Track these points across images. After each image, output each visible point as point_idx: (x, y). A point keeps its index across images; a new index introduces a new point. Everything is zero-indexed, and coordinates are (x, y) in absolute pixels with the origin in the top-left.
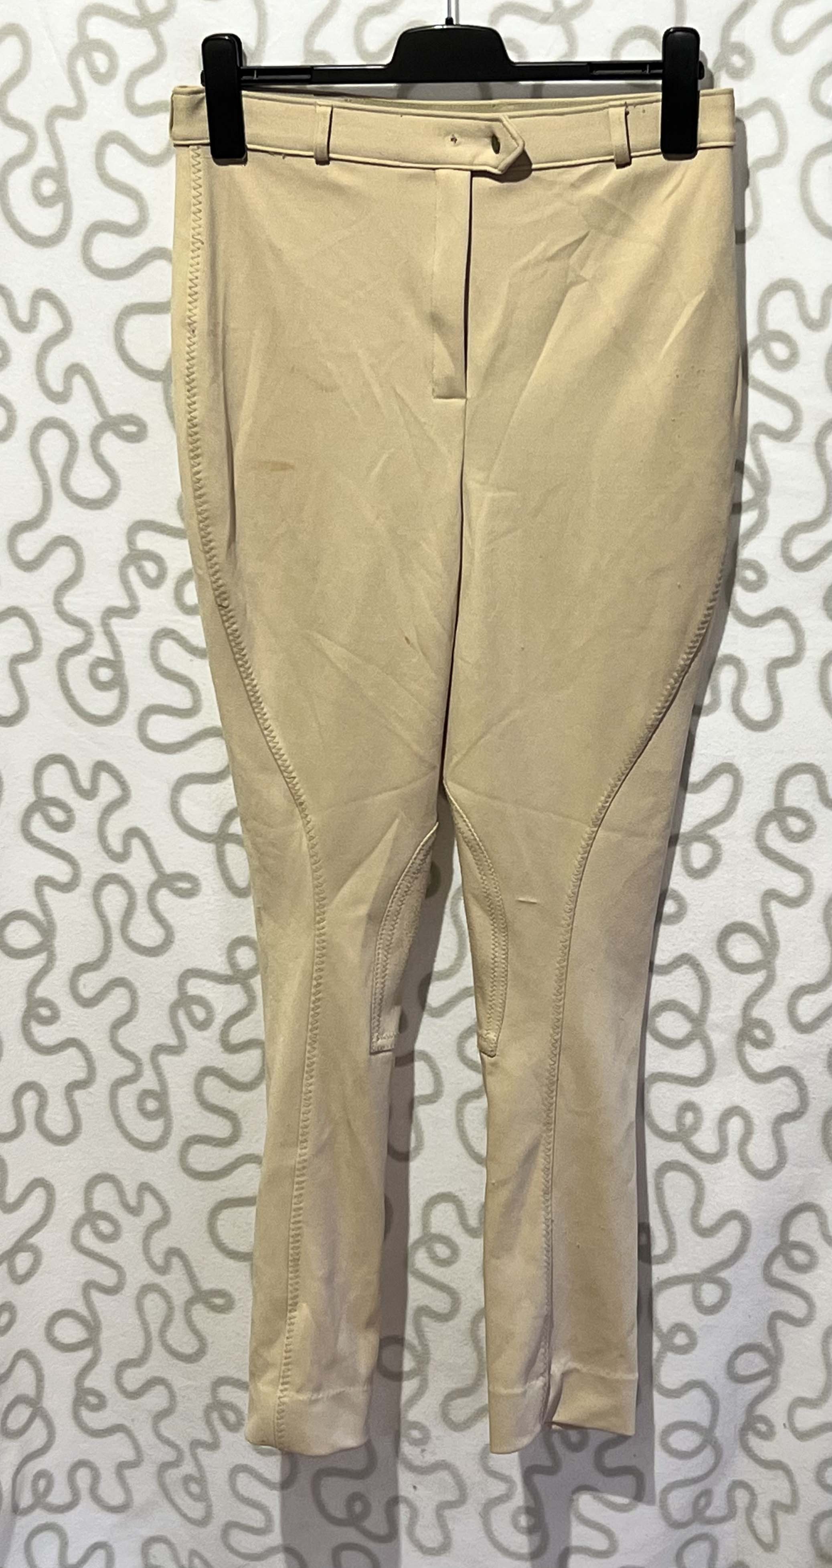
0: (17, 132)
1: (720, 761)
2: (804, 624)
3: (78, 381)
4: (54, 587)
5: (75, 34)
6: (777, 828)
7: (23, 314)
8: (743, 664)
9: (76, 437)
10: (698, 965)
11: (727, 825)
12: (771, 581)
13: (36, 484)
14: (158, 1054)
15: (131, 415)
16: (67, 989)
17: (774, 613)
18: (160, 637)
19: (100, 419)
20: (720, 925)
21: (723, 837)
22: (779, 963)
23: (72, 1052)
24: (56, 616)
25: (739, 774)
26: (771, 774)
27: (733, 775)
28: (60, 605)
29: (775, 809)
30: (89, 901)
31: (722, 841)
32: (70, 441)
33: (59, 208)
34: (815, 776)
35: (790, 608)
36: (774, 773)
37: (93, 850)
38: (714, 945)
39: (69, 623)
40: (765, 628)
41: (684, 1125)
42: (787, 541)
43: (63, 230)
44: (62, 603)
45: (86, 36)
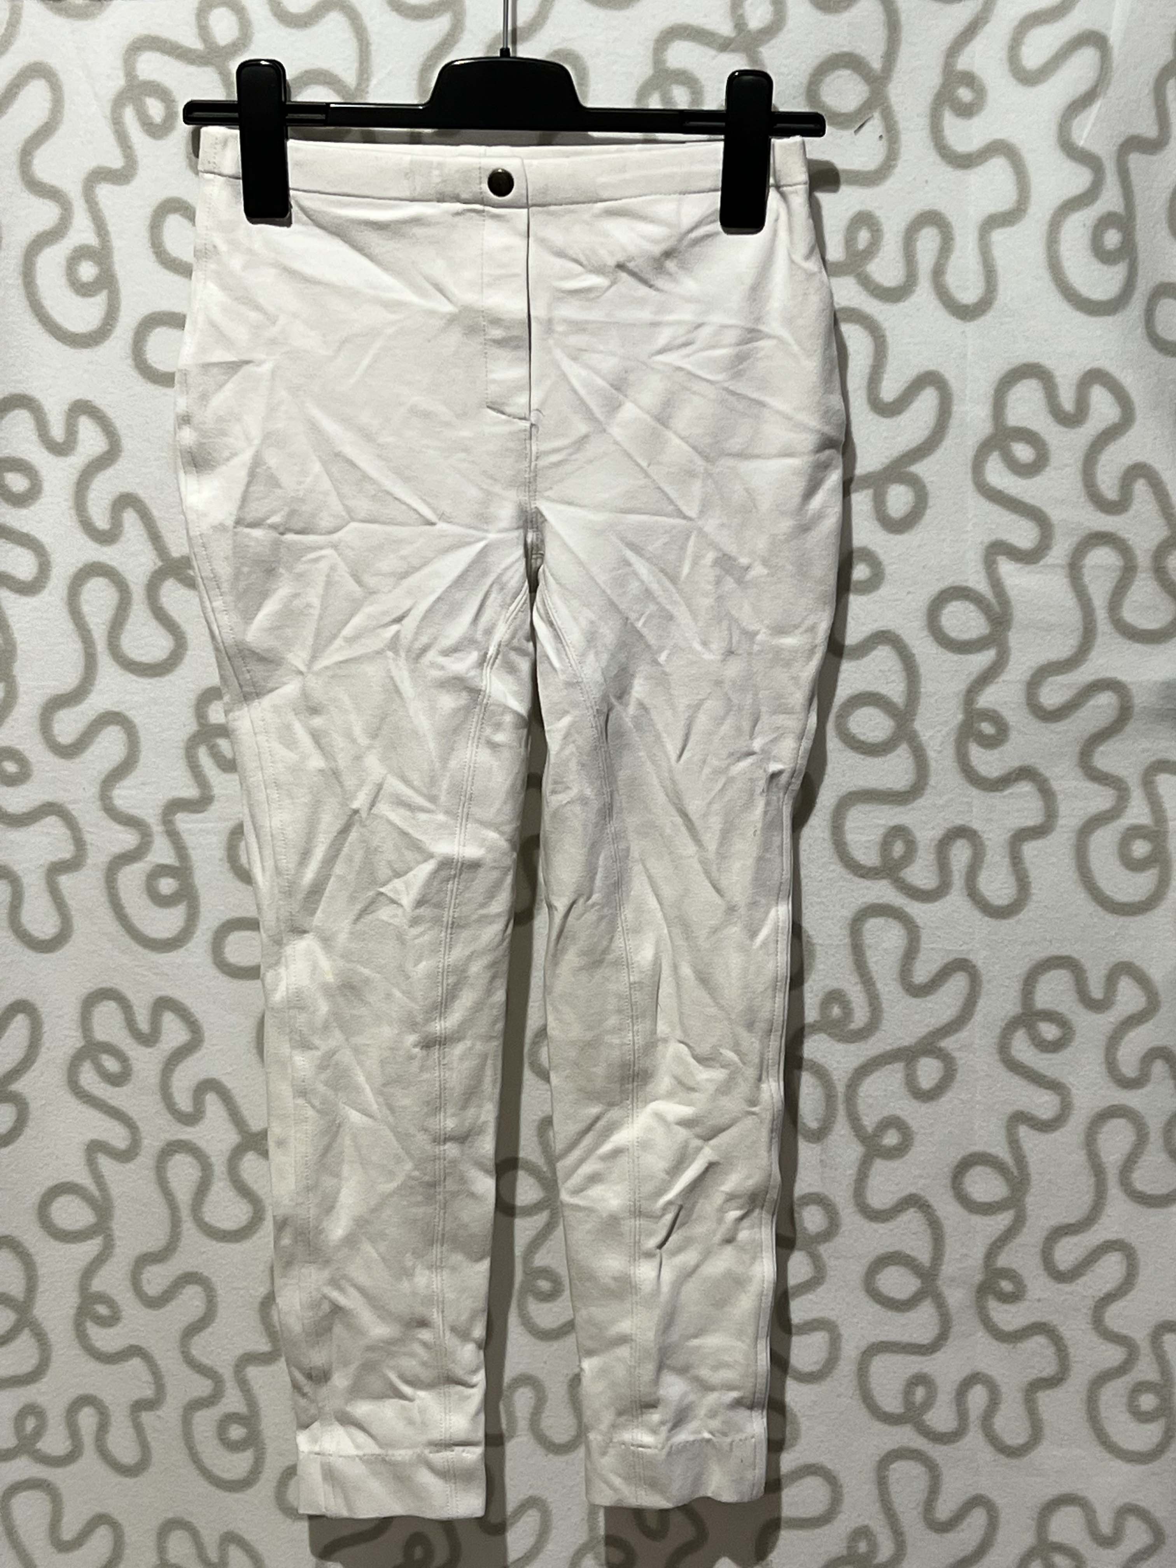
0: (47, 201)
1: (951, 956)
2: (1055, 785)
3: (130, 517)
4: (101, 778)
5: (121, 74)
6: (1026, 1038)
7: (57, 432)
8: (979, 837)
9: (127, 586)
10: (929, 1206)
11: (963, 1035)
12: (1013, 735)
13: (73, 648)
14: (246, 1365)
16: (128, 1282)
17: (1018, 774)
18: (239, 835)
19: (160, 564)
20: (955, 1156)
21: (959, 1049)
22: (1029, 1200)
23: (136, 1362)
24: (102, 814)
25: (976, 971)
26: (1018, 972)
27: (968, 973)
28: (108, 801)
29: (1022, 1013)
30: (151, 1174)
31: (956, 1054)
32: (120, 592)
33: (102, 297)
34: (1073, 971)
35: (1037, 766)
36: (1021, 968)
37: (155, 1110)
38: (948, 1182)
39: (121, 823)
40: (1006, 793)
41: (914, 1404)
42: (1034, 683)
43: (108, 324)
44: (110, 798)
45: (136, 77)
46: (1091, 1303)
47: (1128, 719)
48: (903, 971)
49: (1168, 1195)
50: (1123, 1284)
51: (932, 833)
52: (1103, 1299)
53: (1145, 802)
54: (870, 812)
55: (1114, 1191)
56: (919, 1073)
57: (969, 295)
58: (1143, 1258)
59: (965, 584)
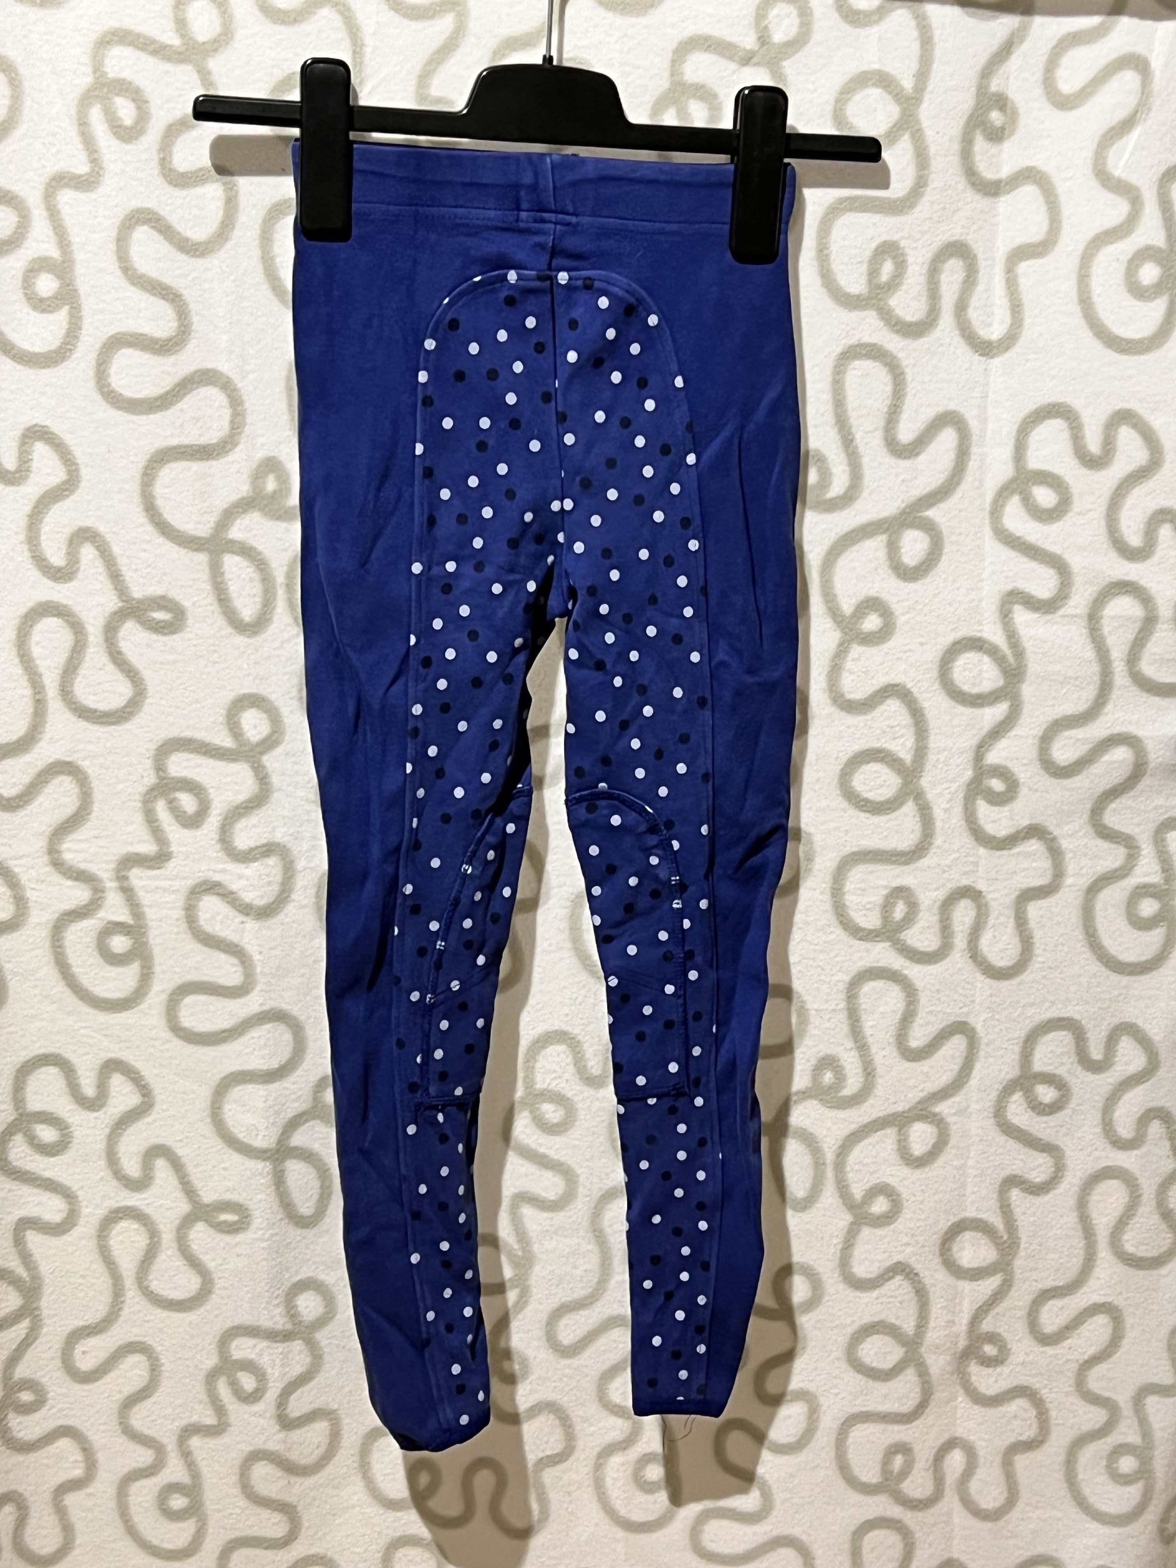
1: (952, 1019)
2: (1065, 844)
3: (88, 553)
4: (49, 831)
5: (88, 70)
6: (1022, 1101)
7: (10, 461)
8: (984, 897)
9: (83, 628)
10: (915, 1273)
11: (959, 1099)
12: (1024, 791)
13: (24, 693)
14: (189, 1437)
15: (163, 597)
16: (58, 1363)
17: (1025, 832)
18: (198, 893)
20: (944, 1222)
21: (954, 1114)
22: (1018, 1263)
23: (64, 1443)
24: (50, 869)
25: (974, 1034)
26: (1017, 1034)
27: (967, 1036)
28: (56, 856)
29: (1020, 1077)
30: (93, 1244)
31: (950, 1119)
32: (75, 633)
33: (62, 315)
34: (1072, 1033)
35: (1047, 824)
36: (1022, 1030)
37: (98, 1177)
38: (936, 1248)
39: (70, 878)
40: (1015, 851)
41: (891, 1472)
42: (1046, 739)
43: (68, 344)
44: (58, 852)
45: (104, 75)
46: (1074, 1366)
47: (1143, 776)
48: (899, 1035)
49: (1159, 1257)
50: (1109, 1346)
51: (935, 893)
52: (1086, 1362)
53: (1156, 861)
54: (872, 872)
55: (1104, 1253)
56: (911, 1139)
57: (995, 331)
58: (1129, 1321)
59: (979, 635)
